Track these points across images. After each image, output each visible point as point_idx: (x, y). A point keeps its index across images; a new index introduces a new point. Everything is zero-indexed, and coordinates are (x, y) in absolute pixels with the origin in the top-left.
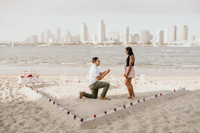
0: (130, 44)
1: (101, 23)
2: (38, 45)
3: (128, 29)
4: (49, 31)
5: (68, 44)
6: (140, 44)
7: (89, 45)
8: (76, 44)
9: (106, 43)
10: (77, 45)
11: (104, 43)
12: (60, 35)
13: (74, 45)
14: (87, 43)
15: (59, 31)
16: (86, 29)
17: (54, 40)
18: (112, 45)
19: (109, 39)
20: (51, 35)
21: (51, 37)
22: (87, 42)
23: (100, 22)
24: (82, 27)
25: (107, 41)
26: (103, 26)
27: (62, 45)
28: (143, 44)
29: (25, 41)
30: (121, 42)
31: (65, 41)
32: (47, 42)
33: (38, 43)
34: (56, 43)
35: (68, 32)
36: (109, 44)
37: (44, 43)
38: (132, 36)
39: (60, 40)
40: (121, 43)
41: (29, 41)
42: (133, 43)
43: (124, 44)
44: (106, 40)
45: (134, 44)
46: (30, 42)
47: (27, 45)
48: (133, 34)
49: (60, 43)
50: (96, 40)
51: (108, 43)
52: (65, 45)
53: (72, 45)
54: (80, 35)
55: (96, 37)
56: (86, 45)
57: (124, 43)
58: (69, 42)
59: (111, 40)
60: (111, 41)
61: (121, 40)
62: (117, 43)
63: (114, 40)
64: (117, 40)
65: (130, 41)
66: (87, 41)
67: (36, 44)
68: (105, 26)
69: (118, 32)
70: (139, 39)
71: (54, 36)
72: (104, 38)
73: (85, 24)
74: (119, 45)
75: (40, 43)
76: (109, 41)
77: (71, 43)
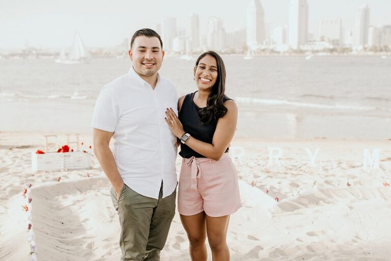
0: (371, 50)
3: (366, 13)
7: (268, 54)
8: (234, 52)
9: (309, 48)
10: (239, 53)
11: (305, 49)
13: (231, 55)
14: (263, 50)
15: (196, 21)
16: (260, 14)
17: (185, 42)
18: (324, 54)
19: (318, 39)
22: (263, 47)
25: (313, 45)
26: (303, 6)
30: (348, 46)
35: (218, 22)
36: (317, 51)
38: (375, 30)
40: (347, 49)
42: (378, 48)
43: (354, 53)
44: (311, 41)
45: (381, 50)
48: (379, 26)
49: (199, 50)
50: (284, 42)
51: (316, 49)
53: (226, 55)
54: (246, 29)
55: (285, 33)
56: (259, 55)
57: (354, 48)
58: (220, 48)
59: (323, 40)
60: (323, 45)
61: (348, 41)
62: (338, 50)
63: (329, 42)
64: (338, 40)
65: (370, 44)
66: (262, 44)
68: (307, 7)
69: (341, 21)
71: (185, 34)
72: (305, 37)
74: (342, 54)
76: (316, 45)
77: (226, 49)
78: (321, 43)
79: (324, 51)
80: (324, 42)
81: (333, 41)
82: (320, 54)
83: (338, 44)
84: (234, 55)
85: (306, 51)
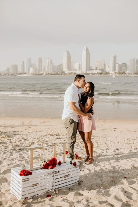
0: (118, 74)
1: (85, 51)
2: (18, 75)
3: (115, 58)
4: (30, 60)
5: (50, 74)
6: (129, 74)
7: (73, 75)
8: (58, 74)
9: (91, 72)
10: (60, 74)
11: (89, 73)
12: (41, 65)
13: (56, 75)
14: (71, 73)
15: (40, 60)
17: (35, 69)
18: (97, 75)
19: (94, 69)
20: (32, 65)
21: (31, 67)
22: (70, 72)
23: (85, 49)
24: (65, 55)
26: (88, 54)
27: (44, 74)
28: (132, 73)
29: (5, 71)
30: (107, 72)
31: (46, 70)
32: (27, 72)
33: (19, 73)
34: (37, 73)
35: (50, 61)
36: (94, 74)
37: (25, 73)
38: (119, 65)
39: (41, 69)
41: (9, 70)
42: (121, 73)
43: (110, 75)
44: (91, 70)
45: (122, 74)
46: (10, 72)
47: (6, 75)
48: (120, 63)
49: (42, 73)
50: (80, 70)
51: (94, 73)
52: (46, 75)
53: (54, 75)
54: (63, 64)
55: (80, 66)
56: (69, 75)
57: (110, 73)
58: (51, 72)
59: (97, 69)
61: (107, 70)
62: (104, 73)
63: (99, 70)
64: (103, 69)
65: (117, 71)
67: (17, 74)
68: (90, 55)
69: (104, 61)
70: (127, 69)
71: (35, 66)
72: (89, 68)
73: (68, 53)
74: (105, 75)
75: (21, 73)
76: (94, 71)
77: (54, 73)
78: (96, 70)
79: (98, 74)
80: (97, 70)
81: (101, 69)
82: (96, 75)
83: (103, 71)
84: (58, 75)
85: (89, 74)
